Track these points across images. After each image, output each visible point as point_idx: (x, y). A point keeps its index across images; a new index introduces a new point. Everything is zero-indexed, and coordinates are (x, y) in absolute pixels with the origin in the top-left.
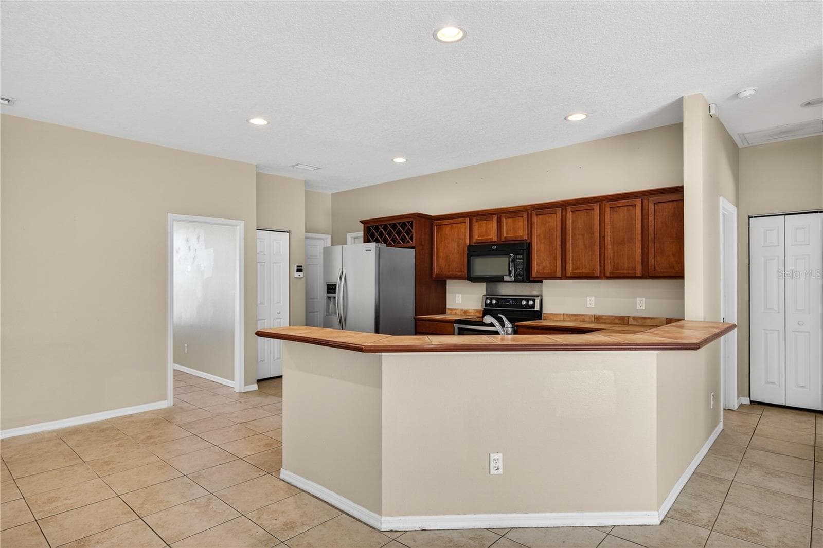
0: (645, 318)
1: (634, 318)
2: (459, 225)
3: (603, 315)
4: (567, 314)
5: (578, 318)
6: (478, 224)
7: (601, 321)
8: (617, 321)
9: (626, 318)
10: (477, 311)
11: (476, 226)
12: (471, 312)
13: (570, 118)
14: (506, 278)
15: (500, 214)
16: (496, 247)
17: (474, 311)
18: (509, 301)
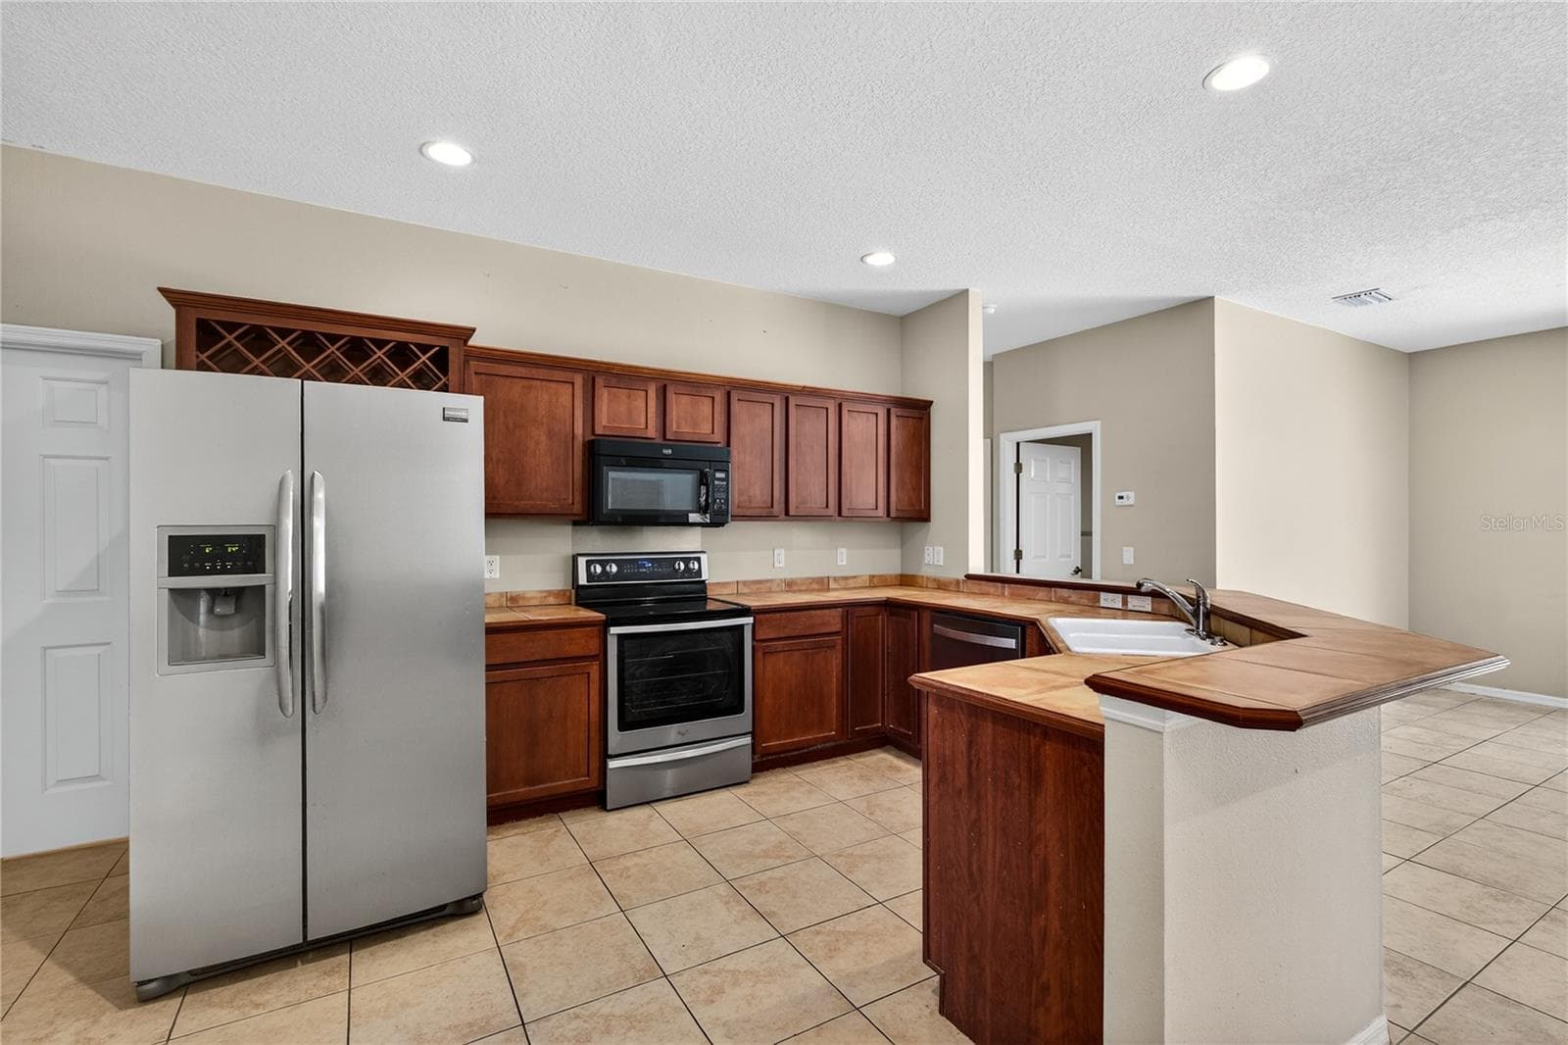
0: (846, 578)
1: (836, 579)
2: (553, 385)
3: (797, 579)
4: (745, 583)
5: (762, 586)
6: (609, 394)
7: (795, 588)
8: (815, 586)
9: (826, 580)
10: (550, 593)
11: (604, 397)
12: (533, 598)
13: (870, 260)
14: (694, 517)
15: (666, 384)
16: (670, 451)
17: (539, 595)
18: (644, 566)
